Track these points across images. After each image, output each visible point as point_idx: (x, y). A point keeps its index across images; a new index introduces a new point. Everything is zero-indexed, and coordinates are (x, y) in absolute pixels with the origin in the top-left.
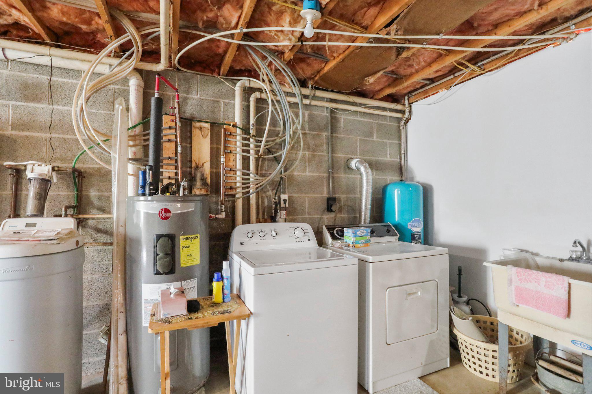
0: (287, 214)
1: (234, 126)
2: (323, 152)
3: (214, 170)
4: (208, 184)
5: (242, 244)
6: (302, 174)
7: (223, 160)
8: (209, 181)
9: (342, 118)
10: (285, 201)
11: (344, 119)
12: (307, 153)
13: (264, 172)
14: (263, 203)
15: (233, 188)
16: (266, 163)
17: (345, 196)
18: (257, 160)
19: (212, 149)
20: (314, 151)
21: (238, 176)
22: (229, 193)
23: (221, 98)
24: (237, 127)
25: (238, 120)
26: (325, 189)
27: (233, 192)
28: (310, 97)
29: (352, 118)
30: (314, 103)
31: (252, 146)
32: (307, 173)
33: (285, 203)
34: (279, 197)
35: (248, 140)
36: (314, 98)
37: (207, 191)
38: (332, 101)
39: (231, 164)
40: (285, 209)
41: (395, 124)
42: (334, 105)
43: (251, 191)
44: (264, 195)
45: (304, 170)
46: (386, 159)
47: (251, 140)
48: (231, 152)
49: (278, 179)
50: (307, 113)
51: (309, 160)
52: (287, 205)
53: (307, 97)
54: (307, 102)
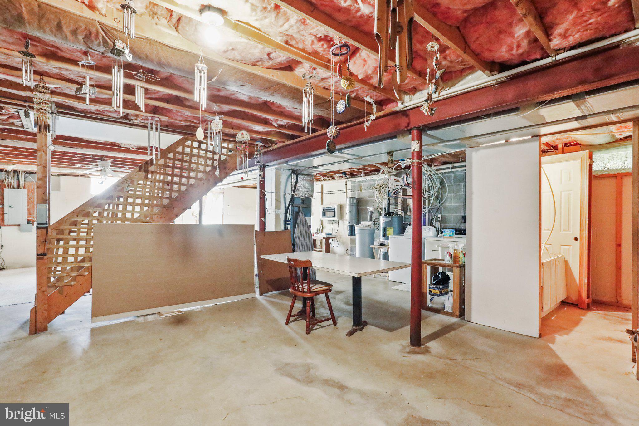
0: (440, 224)
2: (461, 193)
5: (407, 232)
6: (451, 205)
10: (439, 217)
12: (453, 194)
20: (457, 193)
28: (451, 168)
30: (453, 170)
32: (453, 204)
34: (437, 216)
36: (453, 168)
45: (451, 203)
49: (437, 208)
50: (453, 175)
51: (454, 198)
52: (440, 219)
53: (449, 168)
54: (449, 170)
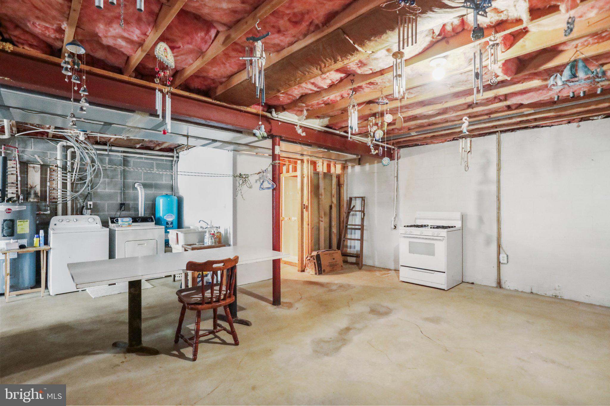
0: (91, 212)
1: (56, 166)
2: (118, 179)
3: (44, 189)
4: (39, 196)
5: (55, 225)
6: (104, 191)
7: (48, 184)
8: (39, 195)
9: (132, 161)
10: (90, 205)
11: (133, 161)
12: (107, 180)
13: (77, 190)
14: (76, 206)
15: (55, 199)
16: (79, 186)
17: (132, 202)
18: (72, 184)
19: (41, 178)
20: (112, 178)
21: (59, 192)
22: (53, 201)
23: (48, 151)
24: (58, 167)
25: (59, 163)
26: (119, 199)
27: (56, 200)
28: (108, 150)
29: (139, 160)
30: (110, 153)
31: (68, 177)
32: (107, 190)
33: (90, 206)
34: (87, 203)
35: (66, 174)
36: (111, 151)
37: (38, 200)
38: (124, 152)
39: (54, 186)
40: (90, 209)
41: (170, 163)
42: (125, 154)
43: (68, 200)
44: (77, 202)
45: (105, 189)
46: (162, 182)
47: (68, 174)
48: (54, 180)
49: (86, 194)
50: (107, 158)
51: (108, 183)
52: (92, 207)
53: (106, 150)
54: (106, 153)
